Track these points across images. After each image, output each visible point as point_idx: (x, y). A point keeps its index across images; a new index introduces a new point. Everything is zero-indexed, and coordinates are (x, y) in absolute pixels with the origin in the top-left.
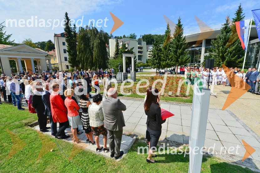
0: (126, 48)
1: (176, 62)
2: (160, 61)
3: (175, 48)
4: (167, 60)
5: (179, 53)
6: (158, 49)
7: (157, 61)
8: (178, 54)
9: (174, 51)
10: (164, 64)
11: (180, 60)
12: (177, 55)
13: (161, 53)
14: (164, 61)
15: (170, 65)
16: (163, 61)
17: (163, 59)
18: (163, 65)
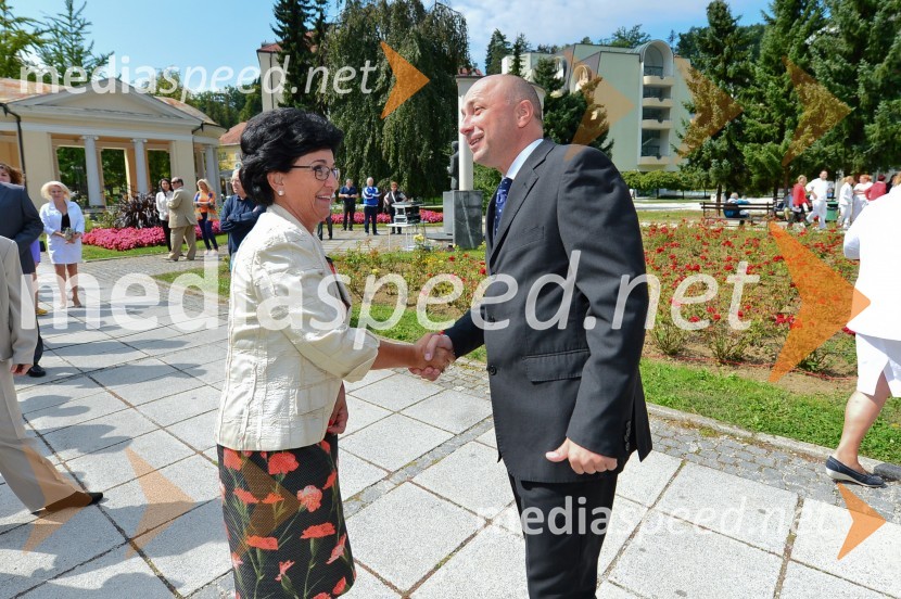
0: (557, 84)
1: (847, 144)
2: (737, 144)
3: (845, 55)
4: (788, 133)
5: (869, 86)
6: (731, 70)
7: (722, 144)
8: (861, 91)
9: (837, 76)
10: (762, 158)
11: (873, 130)
12: (854, 102)
13: (750, 96)
14: (768, 139)
15: (806, 165)
16: (761, 138)
17: (760, 132)
18: (757, 163)
